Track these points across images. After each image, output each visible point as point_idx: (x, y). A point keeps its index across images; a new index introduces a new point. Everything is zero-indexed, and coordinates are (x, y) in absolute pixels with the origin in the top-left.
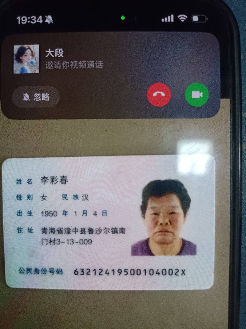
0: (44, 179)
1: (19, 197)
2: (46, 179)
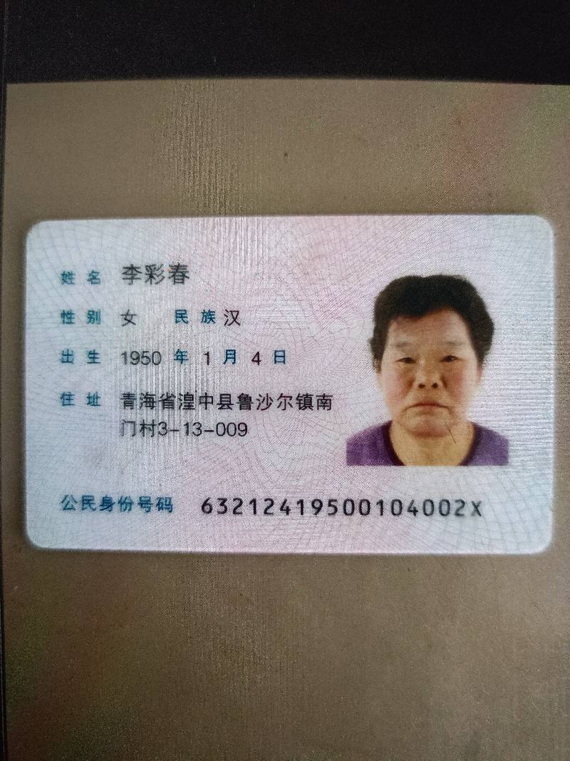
0: (131, 272)
1: (67, 316)
2: (134, 272)
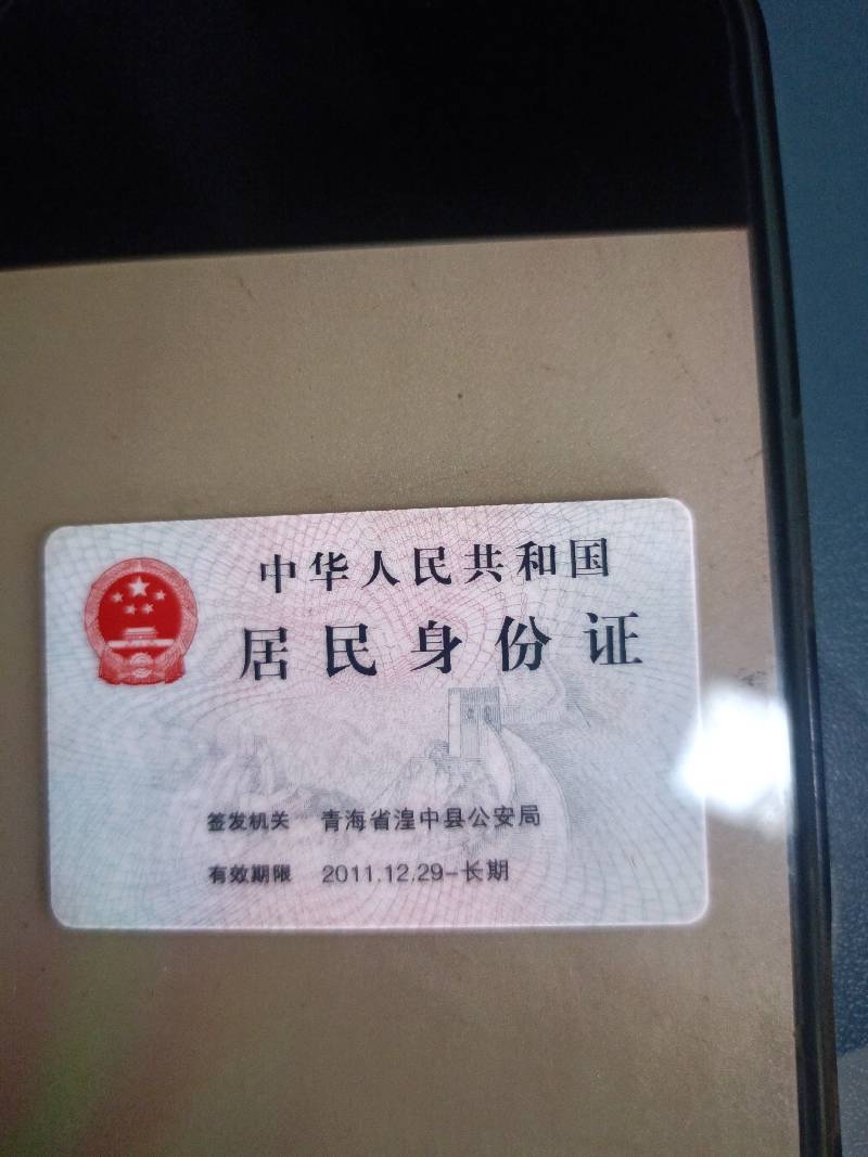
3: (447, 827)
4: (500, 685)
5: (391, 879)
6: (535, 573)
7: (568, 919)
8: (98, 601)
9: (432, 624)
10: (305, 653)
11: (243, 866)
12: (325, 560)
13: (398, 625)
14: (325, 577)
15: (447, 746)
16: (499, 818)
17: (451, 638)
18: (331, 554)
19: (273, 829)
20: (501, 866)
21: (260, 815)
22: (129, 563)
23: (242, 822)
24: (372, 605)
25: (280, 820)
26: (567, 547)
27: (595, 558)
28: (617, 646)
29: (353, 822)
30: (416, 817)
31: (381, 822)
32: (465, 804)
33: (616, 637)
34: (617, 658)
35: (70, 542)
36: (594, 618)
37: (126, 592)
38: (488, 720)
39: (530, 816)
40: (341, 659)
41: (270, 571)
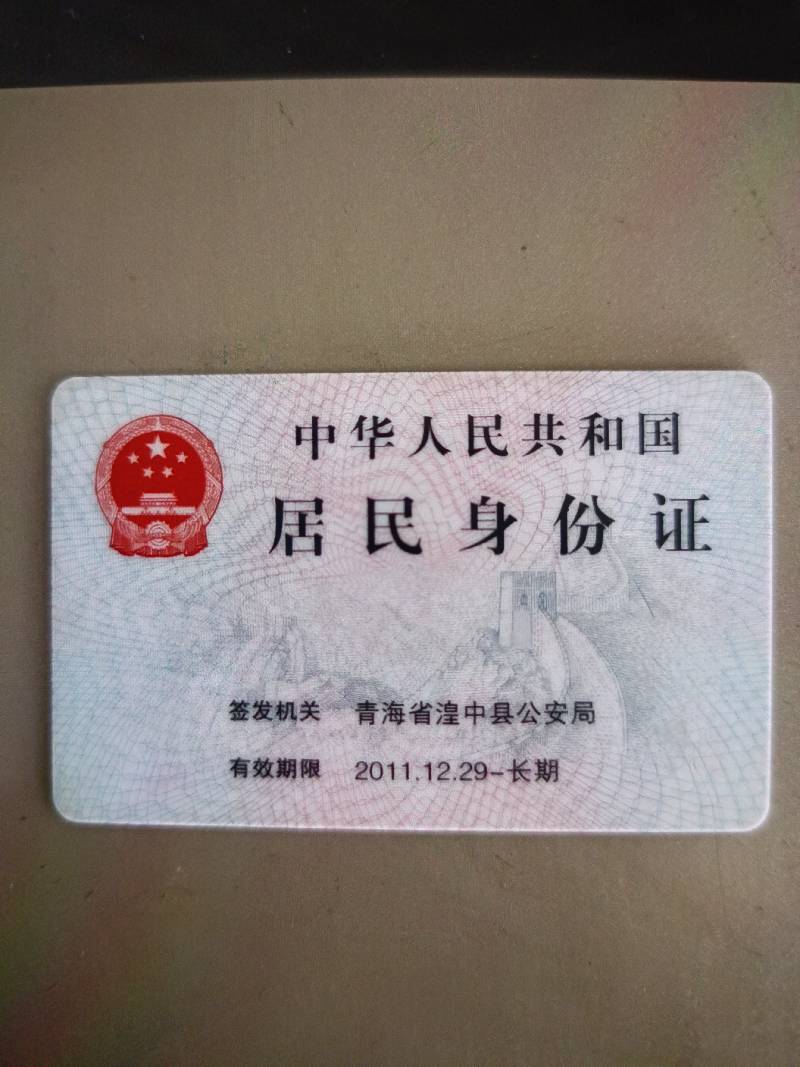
3: (494, 723)
4: (557, 570)
5: (430, 778)
6: (599, 447)
7: (620, 825)
8: (111, 462)
9: (485, 500)
10: (343, 527)
11: (268, 760)
12: (368, 424)
13: (447, 501)
14: (368, 444)
15: (497, 634)
16: (551, 714)
17: (505, 517)
18: (375, 419)
19: (302, 720)
20: (551, 767)
21: (288, 704)
22: (149, 420)
23: (268, 711)
24: (419, 478)
25: (310, 710)
26: (636, 420)
27: (666, 434)
28: (685, 531)
29: (391, 715)
30: (461, 711)
31: (421, 714)
32: (514, 697)
33: (685, 522)
34: (685, 544)
35: (81, 395)
36: (661, 500)
37: (144, 453)
38: (542, 607)
39: (584, 712)
40: (383, 535)
41: (307, 434)
